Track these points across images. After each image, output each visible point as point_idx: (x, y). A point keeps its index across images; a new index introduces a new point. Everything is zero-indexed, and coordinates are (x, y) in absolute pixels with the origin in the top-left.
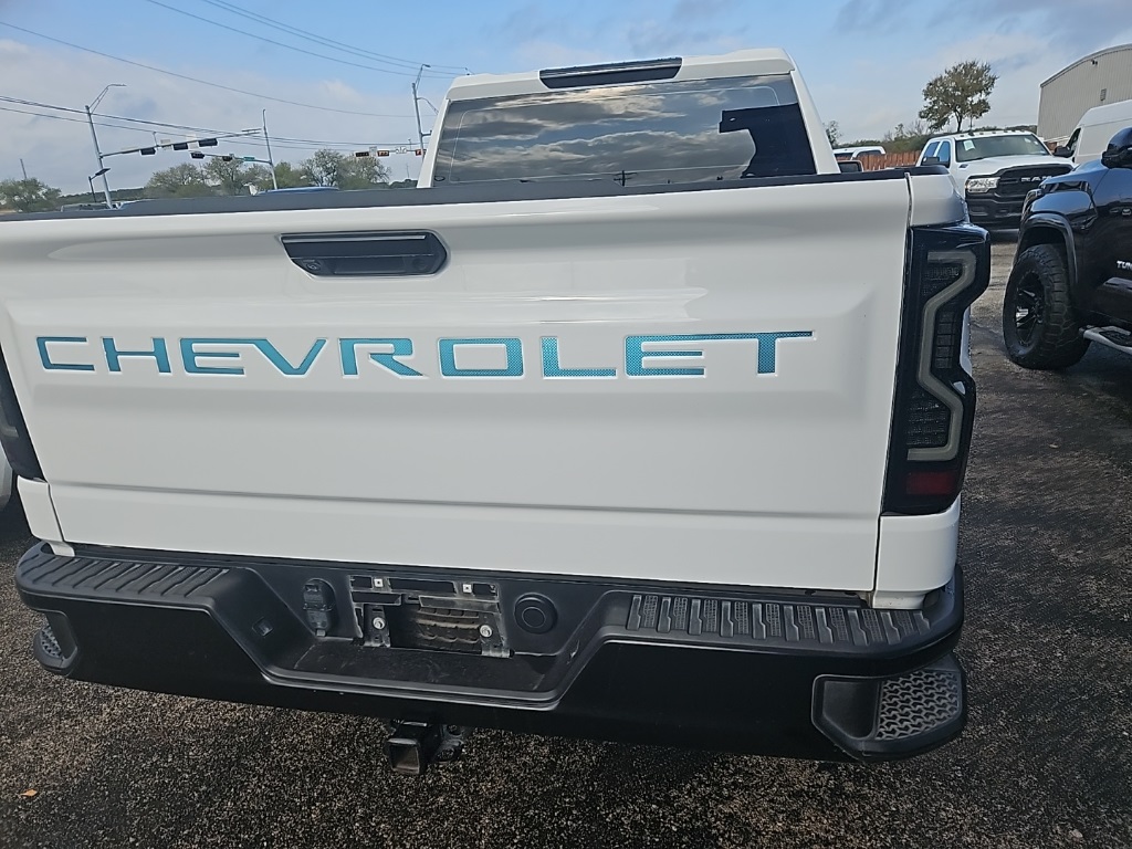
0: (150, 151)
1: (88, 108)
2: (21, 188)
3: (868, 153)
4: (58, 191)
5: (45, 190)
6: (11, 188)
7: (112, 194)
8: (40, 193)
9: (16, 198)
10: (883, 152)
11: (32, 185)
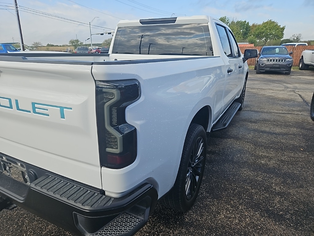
0: (102, 34)
1: (90, 23)
2: (75, 41)
3: (301, 45)
4: (83, 43)
5: (80, 42)
6: (73, 41)
7: (92, 44)
8: (79, 43)
9: (74, 44)
10: (307, 45)
11: (77, 41)
